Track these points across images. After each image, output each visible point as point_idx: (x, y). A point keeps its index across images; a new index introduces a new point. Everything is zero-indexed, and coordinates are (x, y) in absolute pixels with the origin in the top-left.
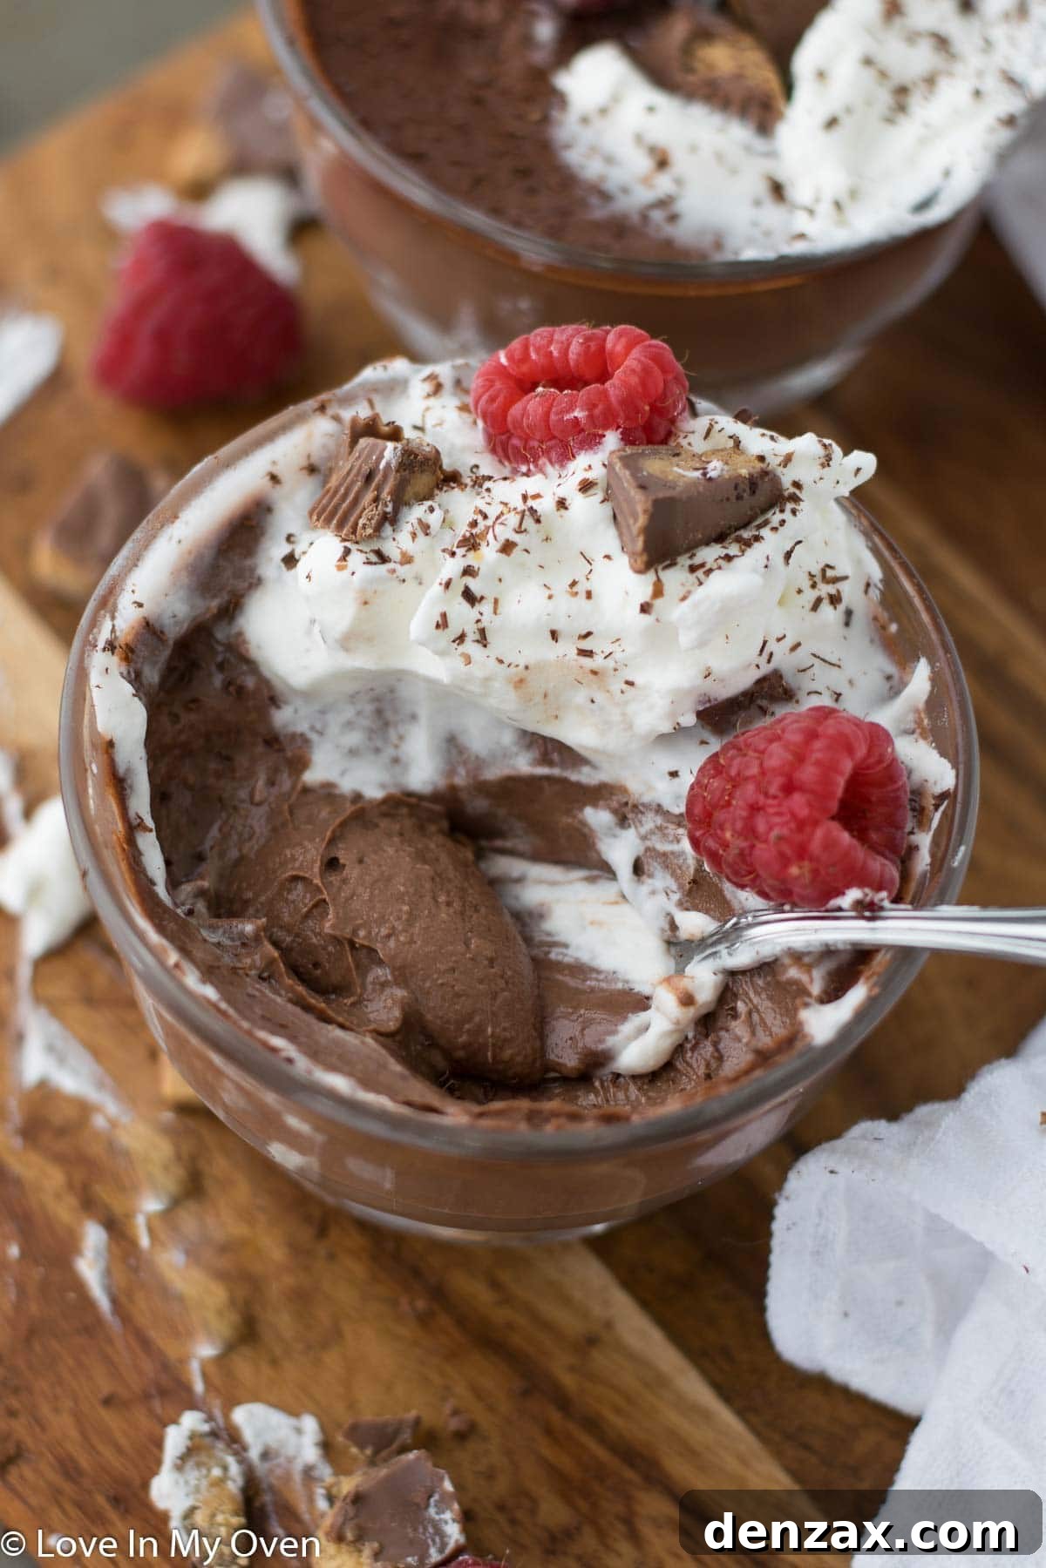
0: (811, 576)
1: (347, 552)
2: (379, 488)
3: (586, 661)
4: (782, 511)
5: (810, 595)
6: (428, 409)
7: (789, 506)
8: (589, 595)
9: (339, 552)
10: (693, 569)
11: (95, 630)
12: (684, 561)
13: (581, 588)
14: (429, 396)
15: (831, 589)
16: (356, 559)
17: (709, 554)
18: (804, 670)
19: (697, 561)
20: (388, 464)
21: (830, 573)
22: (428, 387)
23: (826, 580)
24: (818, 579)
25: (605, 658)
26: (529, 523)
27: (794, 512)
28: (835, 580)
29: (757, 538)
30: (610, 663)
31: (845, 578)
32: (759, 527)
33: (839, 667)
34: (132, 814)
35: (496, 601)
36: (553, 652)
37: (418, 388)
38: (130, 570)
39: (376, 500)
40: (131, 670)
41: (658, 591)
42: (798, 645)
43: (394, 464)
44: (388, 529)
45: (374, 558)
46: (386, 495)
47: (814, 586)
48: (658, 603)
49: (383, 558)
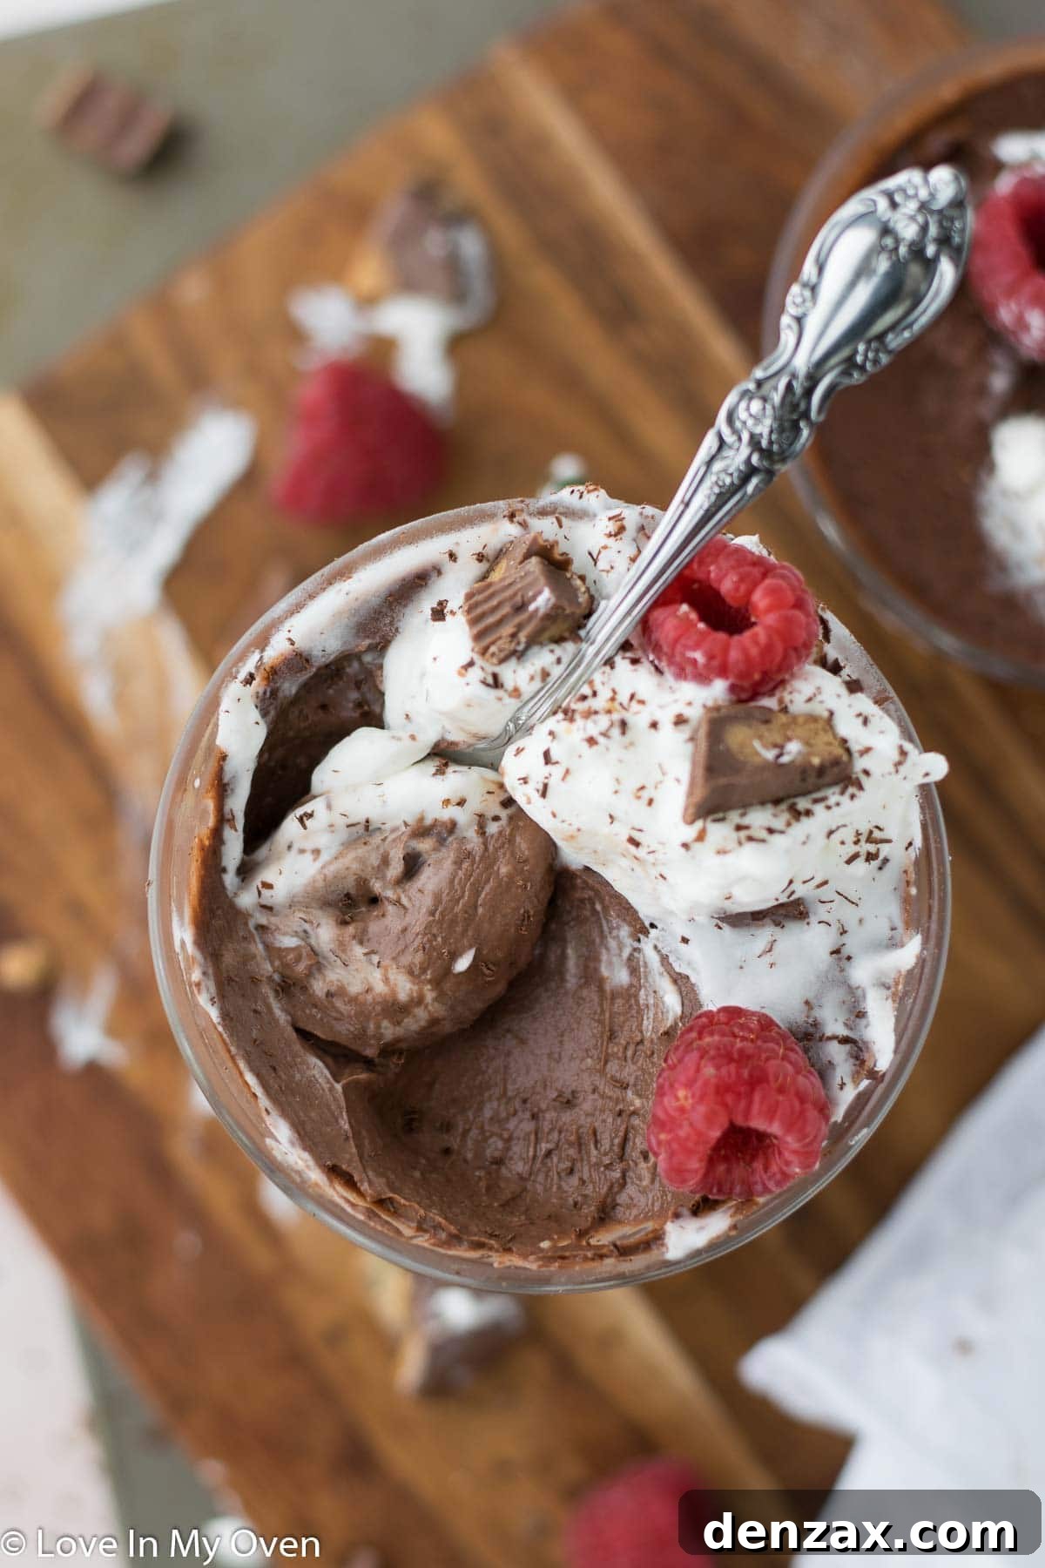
0: (858, 834)
1: (471, 664)
2: (520, 627)
3: (632, 848)
4: (842, 793)
5: (851, 849)
6: (605, 547)
7: (851, 790)
8: (650, 802)
9: (465, 661)
10: (739, 828)
11: (240, 664)
12: (734, 817)
13: (646, 795)
14: (610, 535)
15: (872, 848)
16: (475, 674)
17: (759, 818)
18: (824, 902)
19: (746, 821)
20: (537, 610)
21: (877, 834)
22: (612, 527)
23: (870, 840)
24: (863, 838)
25: (649, 853)
26: (616, 732)
27: (853, 797)
28: (877, 842)
29: (808, 813)
30: (651, 858)
31: (888, 841)
32: (816, 801)
33: (857, 905)
34: (227, 809)
35: (567, 772)
36: (605, 828)
37: (604, 525)
38: (292, 614)
39: (514, 636)
40: (269, 690)
41: (701, 837)
42: (825, 883)
43: (542, 612)
44: (513, 661)
45: (490, 680)
46: (522, 637)
47: (857, 842)
48: (697, 846)
49: (496, 683)
